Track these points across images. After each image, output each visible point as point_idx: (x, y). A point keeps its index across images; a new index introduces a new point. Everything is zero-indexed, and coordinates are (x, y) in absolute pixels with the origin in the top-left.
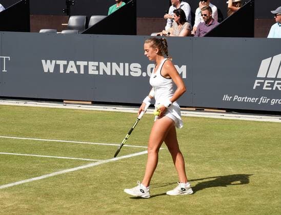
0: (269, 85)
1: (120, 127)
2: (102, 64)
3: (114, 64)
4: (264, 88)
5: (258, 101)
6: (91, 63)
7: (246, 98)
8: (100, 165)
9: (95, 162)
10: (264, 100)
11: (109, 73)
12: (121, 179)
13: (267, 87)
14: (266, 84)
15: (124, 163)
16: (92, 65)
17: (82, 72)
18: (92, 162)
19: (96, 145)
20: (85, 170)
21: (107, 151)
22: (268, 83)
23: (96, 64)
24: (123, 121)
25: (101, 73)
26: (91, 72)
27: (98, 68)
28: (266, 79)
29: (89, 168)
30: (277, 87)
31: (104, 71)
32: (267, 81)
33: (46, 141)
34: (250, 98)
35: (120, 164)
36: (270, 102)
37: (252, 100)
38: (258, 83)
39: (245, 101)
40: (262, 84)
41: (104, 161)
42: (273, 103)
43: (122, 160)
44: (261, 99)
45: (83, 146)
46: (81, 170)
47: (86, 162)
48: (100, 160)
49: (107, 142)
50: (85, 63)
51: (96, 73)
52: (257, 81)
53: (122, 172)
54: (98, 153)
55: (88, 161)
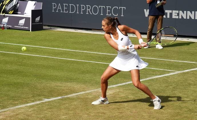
1: (191, 51)
2: (181, 12)
3: (189, 12)
6: (174, 12)
8: (177, 74)
9: (174, 72)
11: (185, 18)
12: (190, 83)
15: (192, 73)
16: (175, 13)
17: (168, 17)
18: (172, 72)
19: (175, 62)
20: (168, 77)
21: (182, 66)
23: (177, 12)
24: (193, 47)
25: (180, 17)
26: (174, 17)
27: (178, 14)
29: (170, 76)
31: (182, 16)
33: (145, 59)
35: (190, 74)
41: (180, 72)
43: (191, 71)
45: (167, 62)
46: (165, 76)
47: (169, 72)
48: (177, 71)
49: (182, 60)
50: (171, 11)
51: (177, 17)
53: (191, 79)
54: (177, 67)
55: (170, 71)
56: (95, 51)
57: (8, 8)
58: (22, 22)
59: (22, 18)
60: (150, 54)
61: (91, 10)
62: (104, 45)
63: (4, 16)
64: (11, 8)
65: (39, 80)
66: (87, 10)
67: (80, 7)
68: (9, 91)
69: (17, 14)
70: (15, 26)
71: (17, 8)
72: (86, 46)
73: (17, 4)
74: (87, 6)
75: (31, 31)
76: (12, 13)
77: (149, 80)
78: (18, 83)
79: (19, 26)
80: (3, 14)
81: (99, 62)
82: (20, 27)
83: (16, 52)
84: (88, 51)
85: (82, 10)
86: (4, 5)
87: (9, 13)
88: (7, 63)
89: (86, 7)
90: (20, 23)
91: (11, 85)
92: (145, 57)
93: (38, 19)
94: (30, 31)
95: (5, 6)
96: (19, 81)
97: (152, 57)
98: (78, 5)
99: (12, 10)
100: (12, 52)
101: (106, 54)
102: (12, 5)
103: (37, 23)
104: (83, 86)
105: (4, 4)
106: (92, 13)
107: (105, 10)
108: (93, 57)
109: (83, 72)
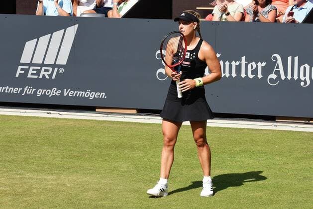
0: (35, 72)
4: (29, 76)
5: (22, 91)
7: (7, 88)
10: (28, 90)
13: (32, 74)
14: (31, 71)
22: (33, 70)
28: (31, 64)
30: (44, 75)
32: (32, 68)
34: (12, 88)
36: (35, 92)
37: (15, 90)
38: (22, 69)
39: (6, 92)
40: (27, 71)
42: (39, 94)
44: (26, 89)
52: (20, 67)
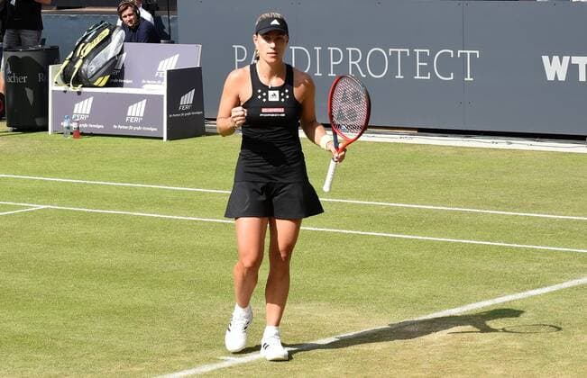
56: (383, 198)
57: (91, 68)
58: (136, 111)
59: (138, 98)
60: (571, 202)
61: (362, 64)
62: (410, 179)
63: (79, 93)
64: (101, 69)
65: (205, 297)
66: (351, 62)
67: (325, 54)
68: (110, 332)
69: (121, 85)
70: (115, 127)
71: (120, 68)
72: (350, 183)
73: (122, 52)
74: (350, 49)
75: (168, 139)
76: (104, 83)
77: (572, 288)
78: (137, 307)
79: (128, 124)
80: (78, 89)
81: (399, 233)
82: (131, 127)
83: (123, 208)
84: (358, 198)
85: (332, 63)
86: (78, 58)
87: (96, 84)
88: (95, 243)
89: (346, 53)
90: (129, 114)
91: (115, 313)
92: (553, 214)
93: (187, 99)
94: (162, 138)
95: (80, 61)
96: (138, 300)
97: (575, 213)
98: (318, 49)
99: (103, 75)
100: (108, 208)
101: (420, 209)
102: (106, 57)
103: (186, 111)
104: (349, 312)
105: (78, 55)
106: (365, 71)
107: (409, 63)
108: (375, 220)
109: (348, 269)
